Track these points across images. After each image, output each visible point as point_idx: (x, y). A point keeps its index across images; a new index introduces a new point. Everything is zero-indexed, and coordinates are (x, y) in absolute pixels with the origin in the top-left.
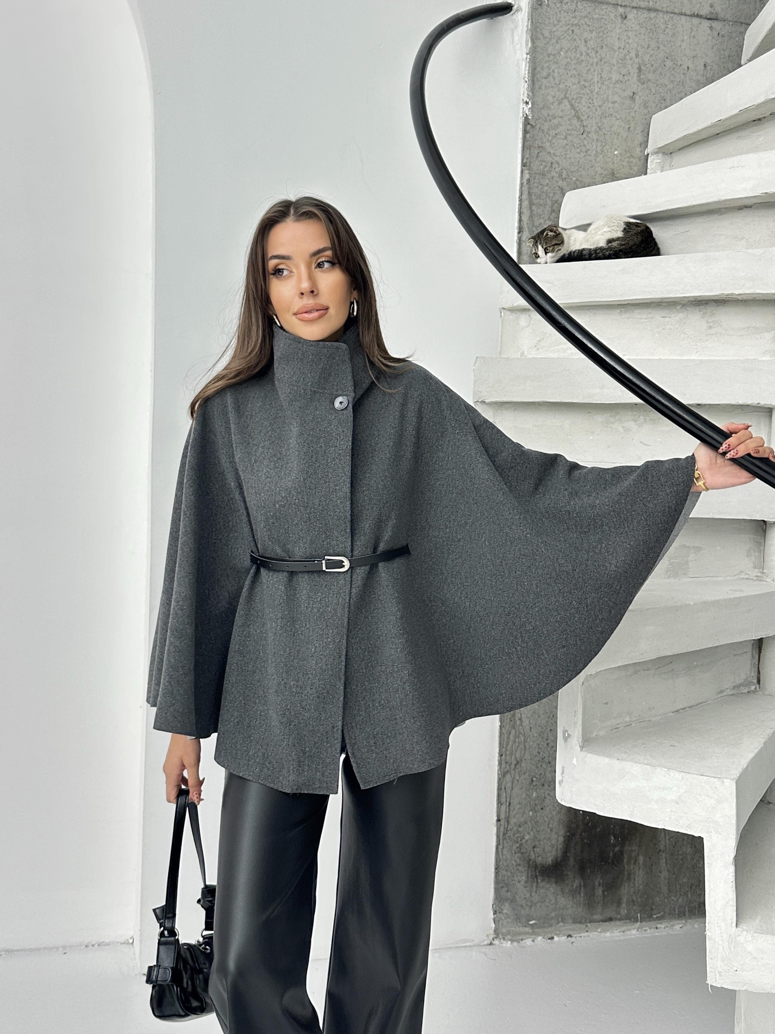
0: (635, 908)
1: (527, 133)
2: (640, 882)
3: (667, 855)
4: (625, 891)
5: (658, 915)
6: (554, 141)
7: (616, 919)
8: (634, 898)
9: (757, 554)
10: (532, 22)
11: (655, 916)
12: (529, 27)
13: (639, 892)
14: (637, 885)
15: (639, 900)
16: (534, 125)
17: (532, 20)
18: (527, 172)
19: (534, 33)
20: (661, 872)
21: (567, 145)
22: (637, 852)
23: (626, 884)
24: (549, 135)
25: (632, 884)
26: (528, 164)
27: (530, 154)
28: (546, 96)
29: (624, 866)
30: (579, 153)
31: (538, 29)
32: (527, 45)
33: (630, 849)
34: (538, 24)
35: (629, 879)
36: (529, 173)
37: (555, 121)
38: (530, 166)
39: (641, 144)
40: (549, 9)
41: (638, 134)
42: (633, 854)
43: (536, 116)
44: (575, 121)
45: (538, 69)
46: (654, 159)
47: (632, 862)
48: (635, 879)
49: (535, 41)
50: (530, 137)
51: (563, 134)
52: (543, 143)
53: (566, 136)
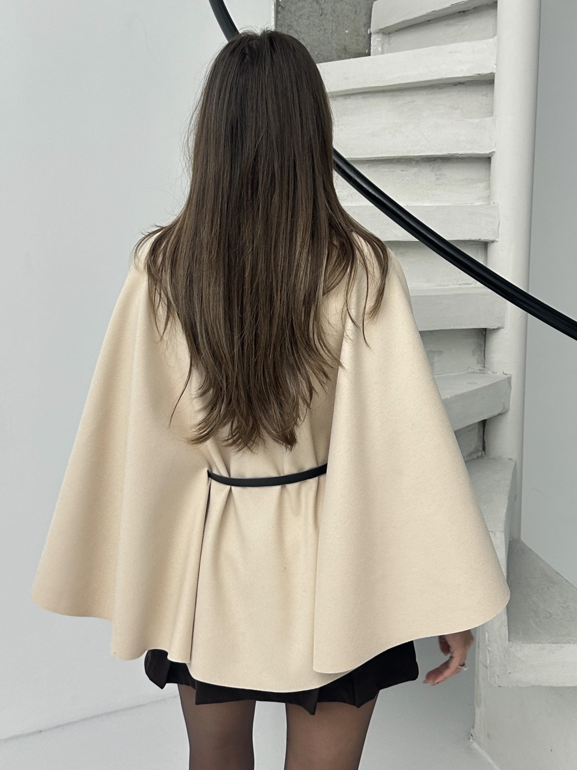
1: (279, 14)
6: (300, 20)
9: (479, 353)
16: (284, 6)
21: (309, 24)
24: (296, 16)
30: (319, 31)
37: (300, 4)
39: (365, 25)
41: (362, 16)
44: (315, 5)
46: (376, 38)
50: (281, 17)
51: (306, 15)
52: (291, 22)
53: (308, 17)
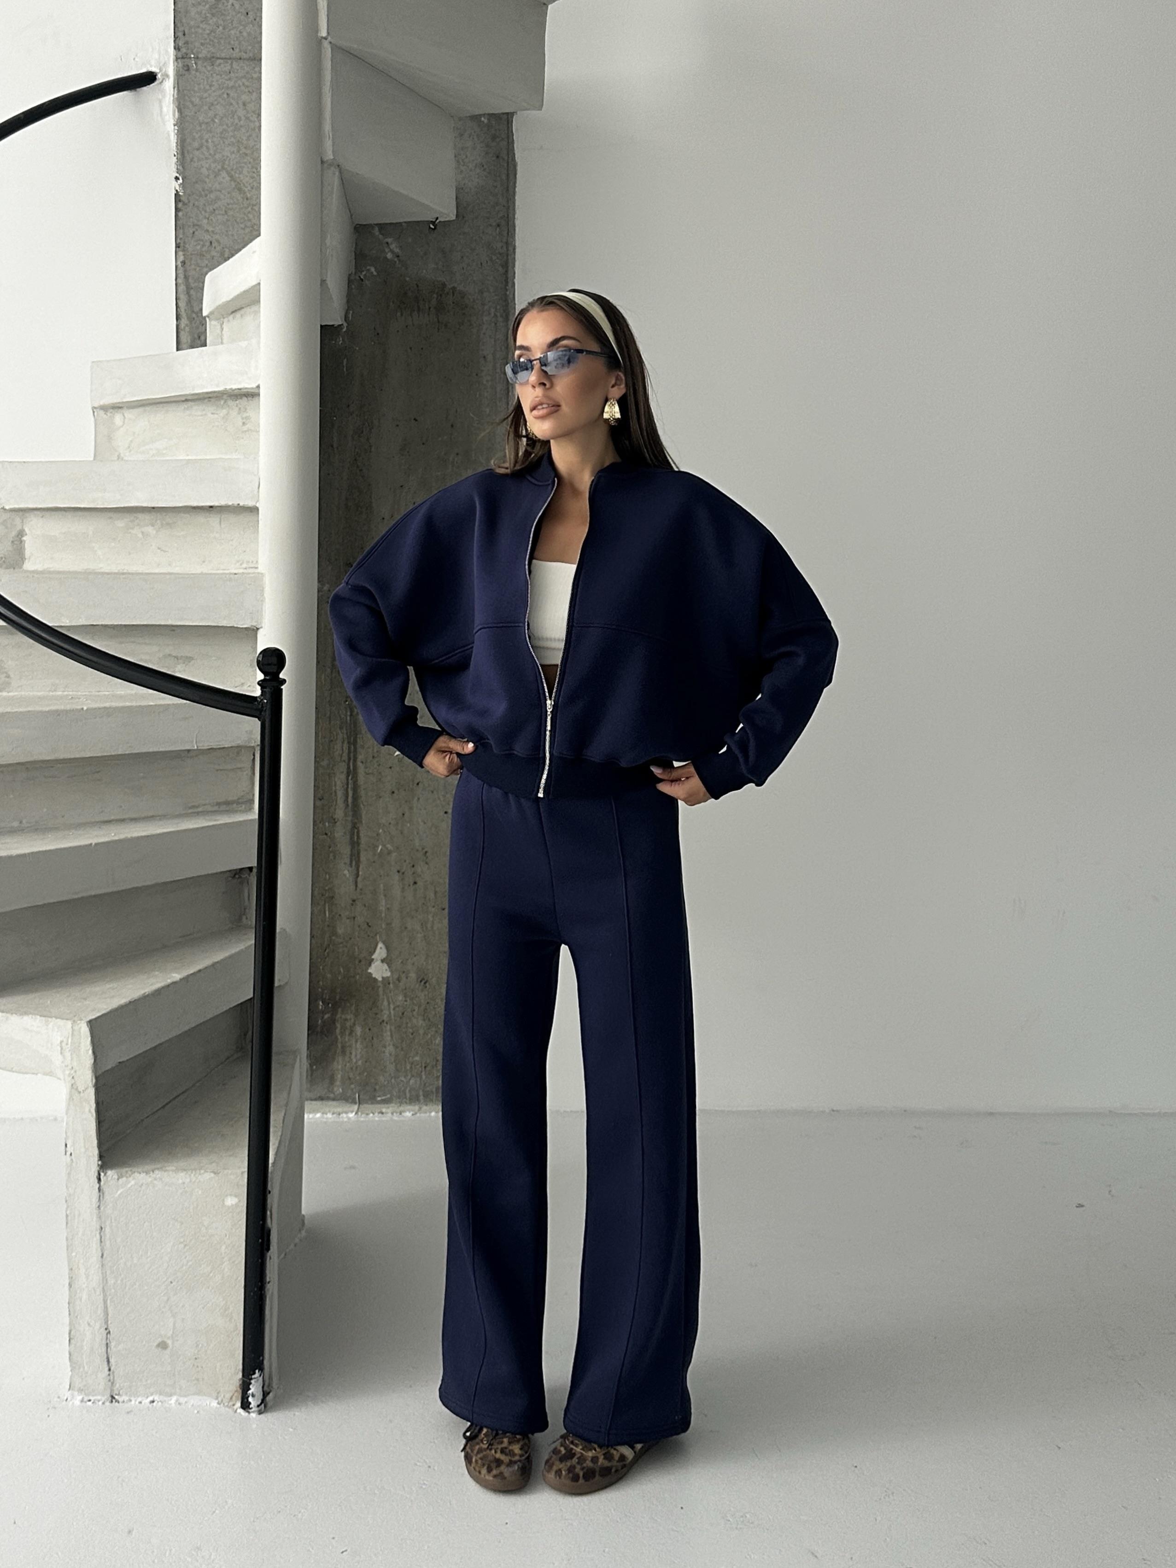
0: (353, 1086)
1: (179, 211)
2: (358, 1057)
3: (393, 1028)
4: (338, 1065)
5: (383, 1098)
6: (211, 217)
7: (328, 1099)
8: (351, 1075)
10: (179, 90)
11: (379, 1099)
12: (176, 96)
13: (357, 1068)
14: (354, 1060)
15: (358, 1078)
16: (186, 201)
17: (178, 87)
18: (181, 253)
19: (182, 103)
20: (385, 1047)
21: (228, 220)
22: (352, 1021)
23: (340, 1059)
24: (206, 211)
25: (347, 1059)
26: (182, 245)
27: (184, 233)
28: (200, 169)
29: (336, 1037)
30: (244, 229)
31: (187, 98)
32: (174, 115)
33: (343, 1017)
34: (185, 92)
35: (343, 1052)
36: (184, 255)
37: (212, 196)
38: (184, 247)
40: (198, 74)
42: (348, 1024)
43: (188, 191)
44: (236, 194)
45: (188, 140)
47: (347, 1033)
48: (351, 1053)
49: (183, 110)
50: (183, 215)
51: (222, 210)
52: (198, 221)
53: (225, 211)
